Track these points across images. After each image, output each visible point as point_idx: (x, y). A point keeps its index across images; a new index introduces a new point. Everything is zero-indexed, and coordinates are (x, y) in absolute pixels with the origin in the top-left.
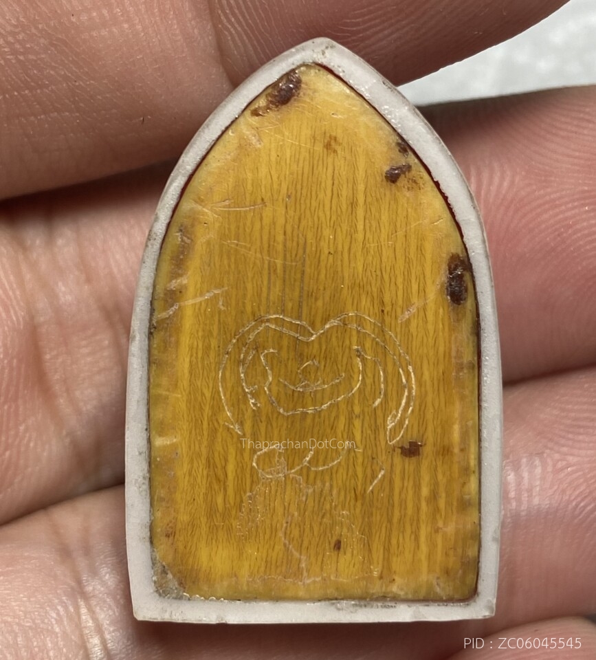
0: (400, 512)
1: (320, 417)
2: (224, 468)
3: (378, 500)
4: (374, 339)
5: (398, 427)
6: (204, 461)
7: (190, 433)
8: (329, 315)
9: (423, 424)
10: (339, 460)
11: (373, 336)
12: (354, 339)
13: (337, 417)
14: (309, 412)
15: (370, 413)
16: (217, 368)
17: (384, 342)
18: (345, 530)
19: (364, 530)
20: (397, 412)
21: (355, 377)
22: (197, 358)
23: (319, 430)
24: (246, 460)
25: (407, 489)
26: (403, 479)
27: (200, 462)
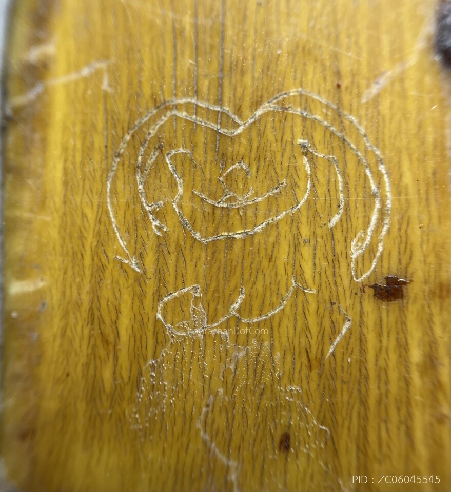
0: (379, 388)
1: (252, 244)
2: (115, 323)
3: (343, 368)
4: (327, 128)
5: (367, 256)
6: (85, 314)
7: (65, 273)
8: (262, 97)
9: (405, 251)
10: (282, 307)
11: (326, 123)
12: (298, 129)
13: (276, 243)
14: (237, 236)
15: (325, 237)
16: (104, 176)
17: (341, 132)
18: (296, 418)
19: (324, 417)
20: (365, 233)
21: (301, 184)
22: (74, 164)
23: (252, 264)
24: (147, 310)
25: (387, 351)
26: (380, 335)
27: (79, 316)
